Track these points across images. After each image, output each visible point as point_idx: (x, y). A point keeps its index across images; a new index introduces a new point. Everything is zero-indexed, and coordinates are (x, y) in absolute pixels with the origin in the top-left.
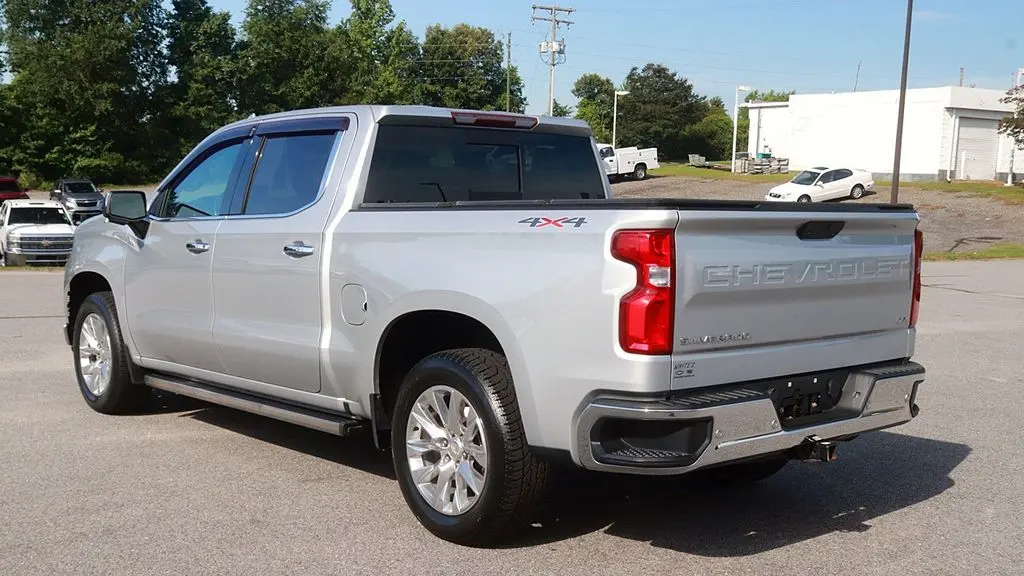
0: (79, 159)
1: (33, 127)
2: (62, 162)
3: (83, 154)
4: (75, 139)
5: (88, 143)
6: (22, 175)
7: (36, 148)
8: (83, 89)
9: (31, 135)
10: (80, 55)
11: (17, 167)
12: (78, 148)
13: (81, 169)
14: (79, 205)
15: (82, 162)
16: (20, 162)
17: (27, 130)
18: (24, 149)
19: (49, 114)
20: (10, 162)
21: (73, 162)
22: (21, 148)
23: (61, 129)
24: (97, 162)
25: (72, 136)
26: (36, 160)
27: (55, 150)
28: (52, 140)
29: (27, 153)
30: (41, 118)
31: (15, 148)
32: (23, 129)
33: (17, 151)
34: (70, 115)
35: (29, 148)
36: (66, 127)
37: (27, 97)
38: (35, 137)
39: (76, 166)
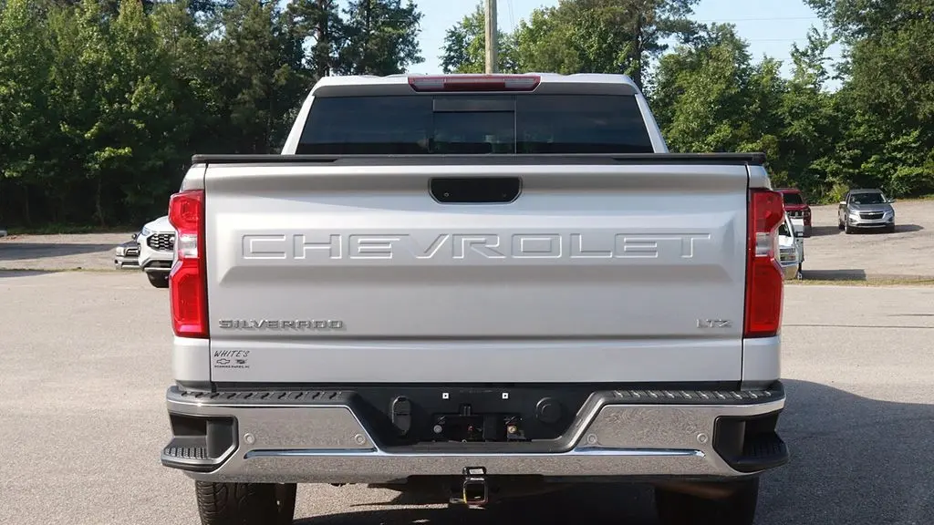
0: (899, 168)
1: (850, 136)
2: (879, 172)
3: (904, 162)
4: (897, 145)
5: (910, 149)
6: (834, 187)
7: (852, 158)
8: (906, 91)
9: (847, 144)
10: (903, 55)
11: (830, 179)
12: (899, 156)
13: (900, 179)
14: (863, 217)
15: (903, 171)
16: (834, 174)
17: (843, 139)
18: (838, 160)
19: (868, 121)
20: (823, 174)
21: (892, 171)
22: (835, 159)
23: (881, 136)
24: (919, 170)
25: (893, 143)
26: (851, 170)
27: (872, 159)
28: (869, 148)
29: (841, 164)
30: (859, 125)
31: (830, 158)
32: (838, 138)
33: (832, 162)
34: (891, 120)
35: (844, 158)
36: (887, 133)
37: (846, 104)
38: (851, 146)
39: (895, 175)
